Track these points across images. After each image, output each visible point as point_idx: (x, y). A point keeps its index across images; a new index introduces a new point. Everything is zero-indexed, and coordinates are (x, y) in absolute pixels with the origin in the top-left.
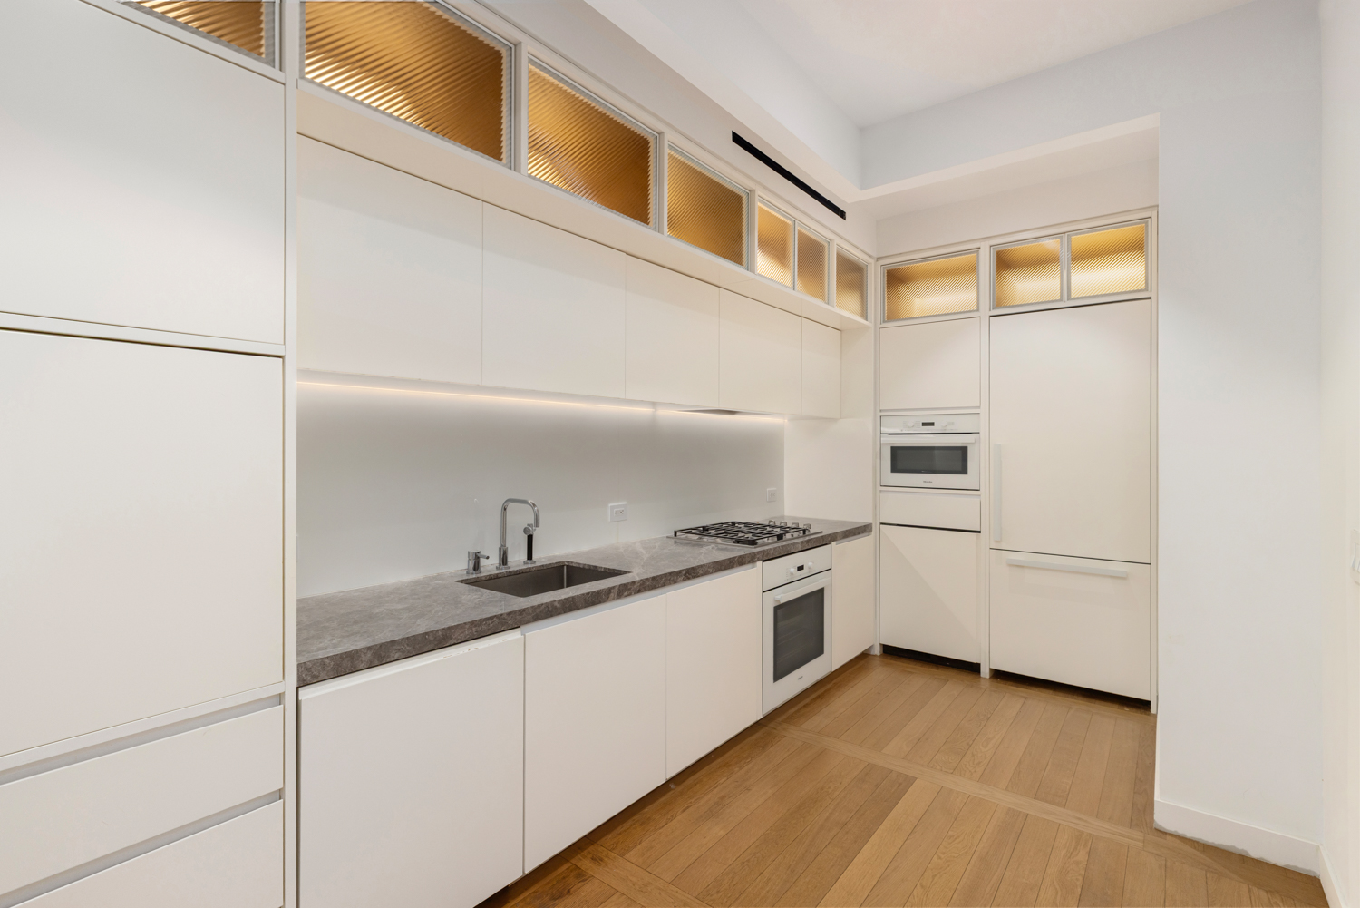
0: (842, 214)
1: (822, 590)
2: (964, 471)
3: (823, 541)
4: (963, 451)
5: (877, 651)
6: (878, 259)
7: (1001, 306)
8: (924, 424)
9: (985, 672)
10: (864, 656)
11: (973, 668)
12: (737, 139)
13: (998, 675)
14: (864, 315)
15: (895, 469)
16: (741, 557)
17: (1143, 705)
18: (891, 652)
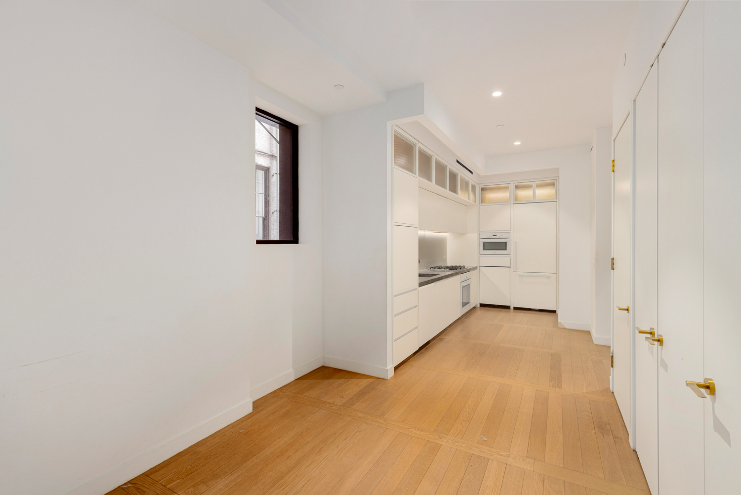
0: (472, 173)
1: (469, 284)
2: (506, 249)
3: (468, 271)
4: (506, 243)
5: (479, 306)
6: (478, 184)
7: (516, 201)
8: (494, 235)
9: (512, 308)
10: (474, 307)
11: (508, 307)
12: (458, 161)
13: (515, 308)
14: (475, 202)
15: (484, 249)
16: (452, 274)
17: (554, 312)
18: (482, 305)
